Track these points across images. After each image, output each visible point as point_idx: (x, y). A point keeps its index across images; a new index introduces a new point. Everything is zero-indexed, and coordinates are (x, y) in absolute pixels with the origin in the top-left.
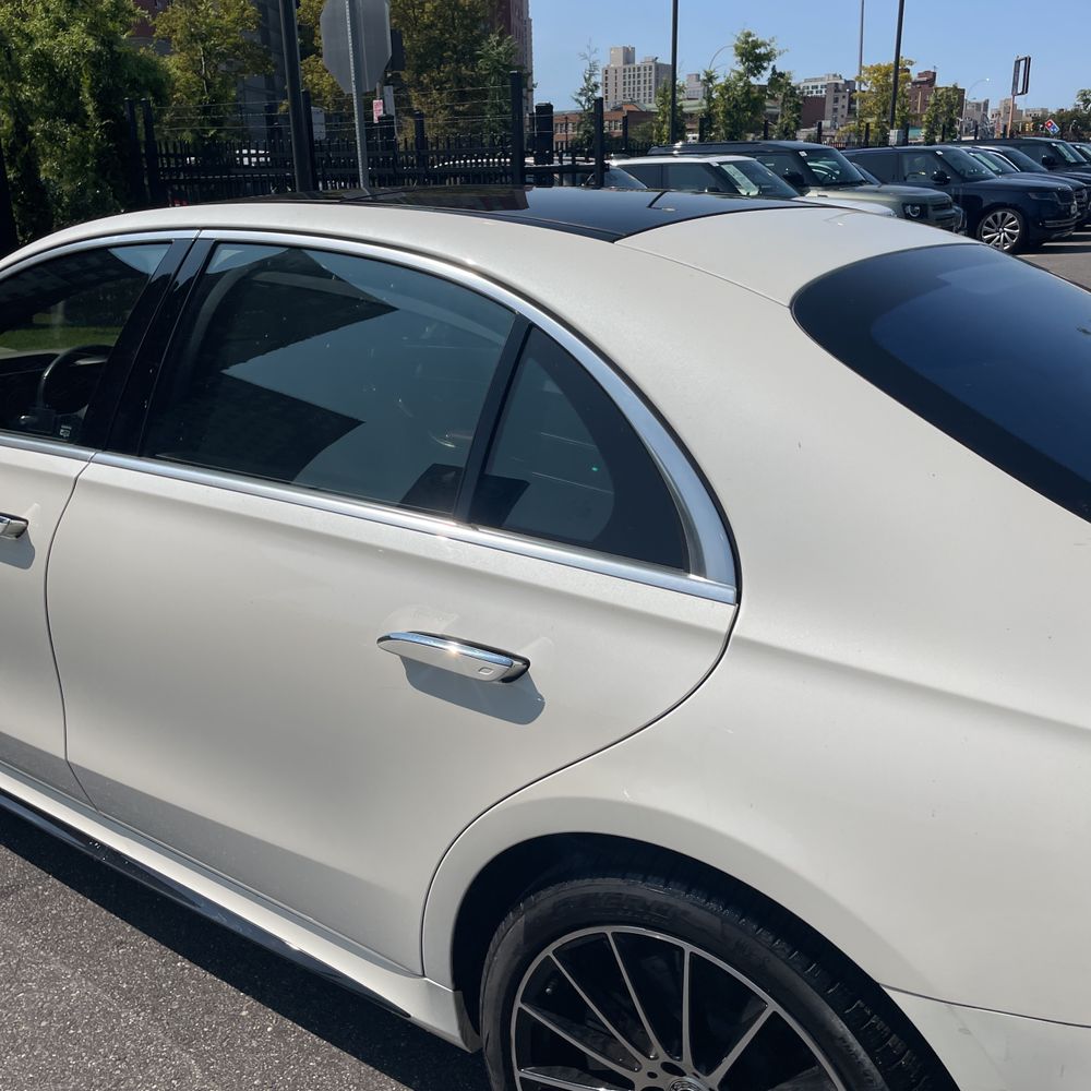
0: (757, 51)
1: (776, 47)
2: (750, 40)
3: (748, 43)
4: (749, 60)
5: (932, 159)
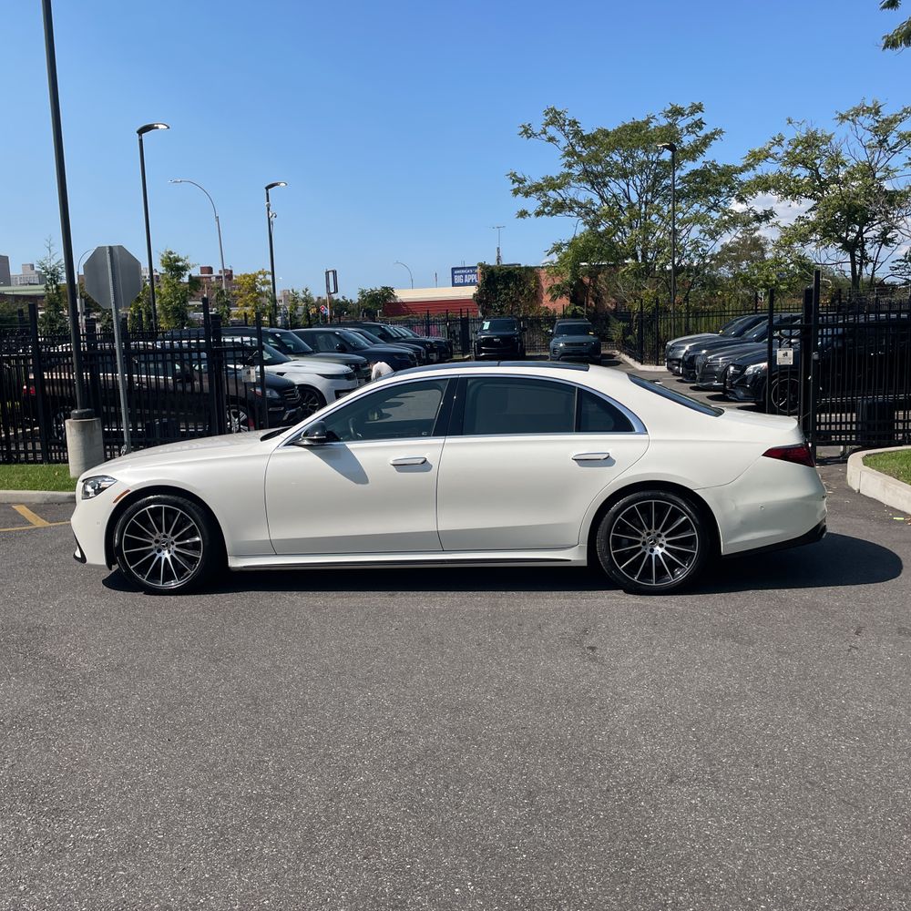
0: (177, 264)
2: (172, 256)
3: (170, 258)
4: (172, 270)
5: (332, 337)
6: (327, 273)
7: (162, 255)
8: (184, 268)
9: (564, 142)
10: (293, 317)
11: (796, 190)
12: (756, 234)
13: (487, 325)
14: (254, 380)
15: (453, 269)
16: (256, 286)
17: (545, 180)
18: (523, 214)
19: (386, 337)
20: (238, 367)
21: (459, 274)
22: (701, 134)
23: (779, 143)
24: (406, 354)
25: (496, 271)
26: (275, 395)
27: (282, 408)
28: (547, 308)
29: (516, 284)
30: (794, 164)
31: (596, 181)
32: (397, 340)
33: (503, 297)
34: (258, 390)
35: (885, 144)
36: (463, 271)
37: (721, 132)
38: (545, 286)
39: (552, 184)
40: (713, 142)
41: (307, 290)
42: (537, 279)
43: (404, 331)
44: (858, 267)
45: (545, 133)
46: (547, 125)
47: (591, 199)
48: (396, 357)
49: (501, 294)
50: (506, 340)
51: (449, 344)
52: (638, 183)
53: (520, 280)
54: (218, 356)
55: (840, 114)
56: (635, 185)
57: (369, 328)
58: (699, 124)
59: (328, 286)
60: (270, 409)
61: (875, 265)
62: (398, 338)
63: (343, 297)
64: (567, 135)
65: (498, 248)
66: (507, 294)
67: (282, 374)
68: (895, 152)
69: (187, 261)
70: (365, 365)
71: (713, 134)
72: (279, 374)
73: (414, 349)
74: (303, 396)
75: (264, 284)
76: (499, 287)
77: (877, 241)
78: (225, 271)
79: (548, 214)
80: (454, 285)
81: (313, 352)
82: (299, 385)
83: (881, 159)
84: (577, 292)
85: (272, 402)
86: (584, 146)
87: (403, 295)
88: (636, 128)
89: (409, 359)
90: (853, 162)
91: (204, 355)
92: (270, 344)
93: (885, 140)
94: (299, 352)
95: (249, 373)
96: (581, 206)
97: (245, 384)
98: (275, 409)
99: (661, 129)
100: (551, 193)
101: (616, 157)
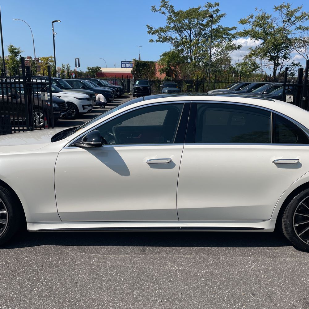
0: (15, 51)
1: (21, 50)
2: (13, 47)
3: (12, 48)
4: (12, 53)
5: (79, 83)
6: (76, 59)
7: (9, 47)
8: (18, 52)
9: (168, 14)
10: (63, 75)
11: (257, 36)
12: (228, 56)
13: (137, 82)
14: (47, 99)
15: (122, 62)
16: (48, 62)
17: (160, 28)
18: (151, 41)
19: (100, 84)
20: (39, 93)
21: (124, 64)
22: (218, 14)
23: (252, 17)
24: (109, 91)
25: (140, 62)
26: (57, 106)
27: (60, 112)
28: (158, 77)
29: (147, 68)
30: (256, 26)
31: (179, 30)
32: (104, 86)
33: (142, 72)
34: (49, 104)
35: (290, 21)
36: (125, 63)
37: (225, 14)
38: (158, 69)
39: (162, 30)
40: (222, 18)
41: (68, 65)
42: (155, 67)
43: (106, 83)
44: (276, 66)
45: (161, 10)
46: (162, 7)
47: (176, 37)
48: (105, 92)
49: (141, 71)
50: (145, 88)
51: (123, 89)
52: (194, 32)
53: (149, 66)
54: (29, 87)
55: (276, 7)
56: (192, 33)
57: (93, 80)
58: (217, 11)
59: (76, 65)
60: (54, 112)
61: (281, 66)
62: (104, 85)
63: (80, 70)
64: (169, 11)
65: (139, 55)
66: (143, 71)
67: (59, 97)
68: (293, 24)
69: (19, 50)
70: (94, 95)
71: (222, 15)
72: (58, 96)
73: (112, 90)
74: (69, 107)
75: (51, 62)
76: (141, 69)
77: (283, 58)
78: (36, 58)
79: (161, 42)
80: (122, 67)
81: (72, 88)
82: (67, 102)
83: (288, 26)
84: (169, 72)
85: (55, 109)
86: (175, 16)
87: (104, 70)
88: (195, 10)
89: (110, 93)
90: (277, 27)
91: (22, 86)
92: (54, 84)
93: (290, 19)
94: (67, 88)
95: (44, 95)
96: (173, 39)
97: (43, 100)
98: (57, 112)
99: (204, 12)
100: (162, 34)
101: (187, 22)
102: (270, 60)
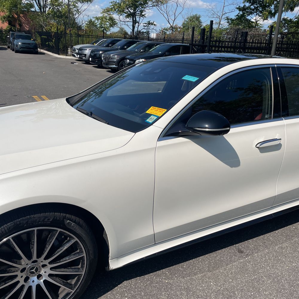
44: (134, 24)
61: (138, 24)
77: (139, 15)
102: (128, 16)
